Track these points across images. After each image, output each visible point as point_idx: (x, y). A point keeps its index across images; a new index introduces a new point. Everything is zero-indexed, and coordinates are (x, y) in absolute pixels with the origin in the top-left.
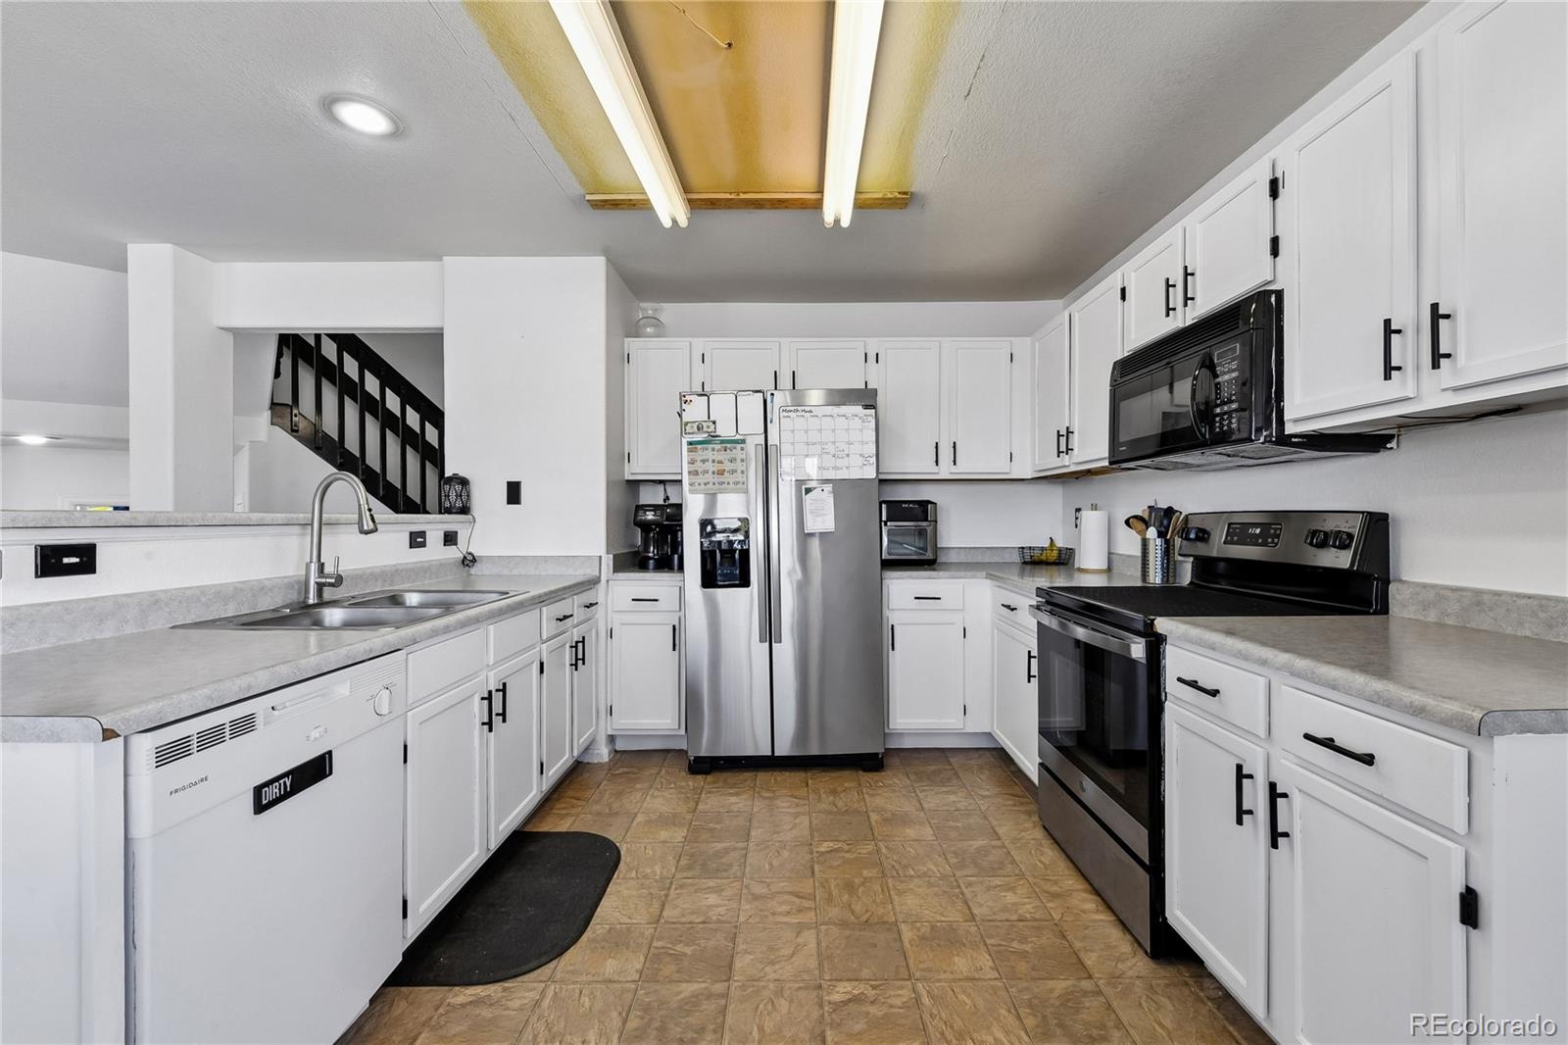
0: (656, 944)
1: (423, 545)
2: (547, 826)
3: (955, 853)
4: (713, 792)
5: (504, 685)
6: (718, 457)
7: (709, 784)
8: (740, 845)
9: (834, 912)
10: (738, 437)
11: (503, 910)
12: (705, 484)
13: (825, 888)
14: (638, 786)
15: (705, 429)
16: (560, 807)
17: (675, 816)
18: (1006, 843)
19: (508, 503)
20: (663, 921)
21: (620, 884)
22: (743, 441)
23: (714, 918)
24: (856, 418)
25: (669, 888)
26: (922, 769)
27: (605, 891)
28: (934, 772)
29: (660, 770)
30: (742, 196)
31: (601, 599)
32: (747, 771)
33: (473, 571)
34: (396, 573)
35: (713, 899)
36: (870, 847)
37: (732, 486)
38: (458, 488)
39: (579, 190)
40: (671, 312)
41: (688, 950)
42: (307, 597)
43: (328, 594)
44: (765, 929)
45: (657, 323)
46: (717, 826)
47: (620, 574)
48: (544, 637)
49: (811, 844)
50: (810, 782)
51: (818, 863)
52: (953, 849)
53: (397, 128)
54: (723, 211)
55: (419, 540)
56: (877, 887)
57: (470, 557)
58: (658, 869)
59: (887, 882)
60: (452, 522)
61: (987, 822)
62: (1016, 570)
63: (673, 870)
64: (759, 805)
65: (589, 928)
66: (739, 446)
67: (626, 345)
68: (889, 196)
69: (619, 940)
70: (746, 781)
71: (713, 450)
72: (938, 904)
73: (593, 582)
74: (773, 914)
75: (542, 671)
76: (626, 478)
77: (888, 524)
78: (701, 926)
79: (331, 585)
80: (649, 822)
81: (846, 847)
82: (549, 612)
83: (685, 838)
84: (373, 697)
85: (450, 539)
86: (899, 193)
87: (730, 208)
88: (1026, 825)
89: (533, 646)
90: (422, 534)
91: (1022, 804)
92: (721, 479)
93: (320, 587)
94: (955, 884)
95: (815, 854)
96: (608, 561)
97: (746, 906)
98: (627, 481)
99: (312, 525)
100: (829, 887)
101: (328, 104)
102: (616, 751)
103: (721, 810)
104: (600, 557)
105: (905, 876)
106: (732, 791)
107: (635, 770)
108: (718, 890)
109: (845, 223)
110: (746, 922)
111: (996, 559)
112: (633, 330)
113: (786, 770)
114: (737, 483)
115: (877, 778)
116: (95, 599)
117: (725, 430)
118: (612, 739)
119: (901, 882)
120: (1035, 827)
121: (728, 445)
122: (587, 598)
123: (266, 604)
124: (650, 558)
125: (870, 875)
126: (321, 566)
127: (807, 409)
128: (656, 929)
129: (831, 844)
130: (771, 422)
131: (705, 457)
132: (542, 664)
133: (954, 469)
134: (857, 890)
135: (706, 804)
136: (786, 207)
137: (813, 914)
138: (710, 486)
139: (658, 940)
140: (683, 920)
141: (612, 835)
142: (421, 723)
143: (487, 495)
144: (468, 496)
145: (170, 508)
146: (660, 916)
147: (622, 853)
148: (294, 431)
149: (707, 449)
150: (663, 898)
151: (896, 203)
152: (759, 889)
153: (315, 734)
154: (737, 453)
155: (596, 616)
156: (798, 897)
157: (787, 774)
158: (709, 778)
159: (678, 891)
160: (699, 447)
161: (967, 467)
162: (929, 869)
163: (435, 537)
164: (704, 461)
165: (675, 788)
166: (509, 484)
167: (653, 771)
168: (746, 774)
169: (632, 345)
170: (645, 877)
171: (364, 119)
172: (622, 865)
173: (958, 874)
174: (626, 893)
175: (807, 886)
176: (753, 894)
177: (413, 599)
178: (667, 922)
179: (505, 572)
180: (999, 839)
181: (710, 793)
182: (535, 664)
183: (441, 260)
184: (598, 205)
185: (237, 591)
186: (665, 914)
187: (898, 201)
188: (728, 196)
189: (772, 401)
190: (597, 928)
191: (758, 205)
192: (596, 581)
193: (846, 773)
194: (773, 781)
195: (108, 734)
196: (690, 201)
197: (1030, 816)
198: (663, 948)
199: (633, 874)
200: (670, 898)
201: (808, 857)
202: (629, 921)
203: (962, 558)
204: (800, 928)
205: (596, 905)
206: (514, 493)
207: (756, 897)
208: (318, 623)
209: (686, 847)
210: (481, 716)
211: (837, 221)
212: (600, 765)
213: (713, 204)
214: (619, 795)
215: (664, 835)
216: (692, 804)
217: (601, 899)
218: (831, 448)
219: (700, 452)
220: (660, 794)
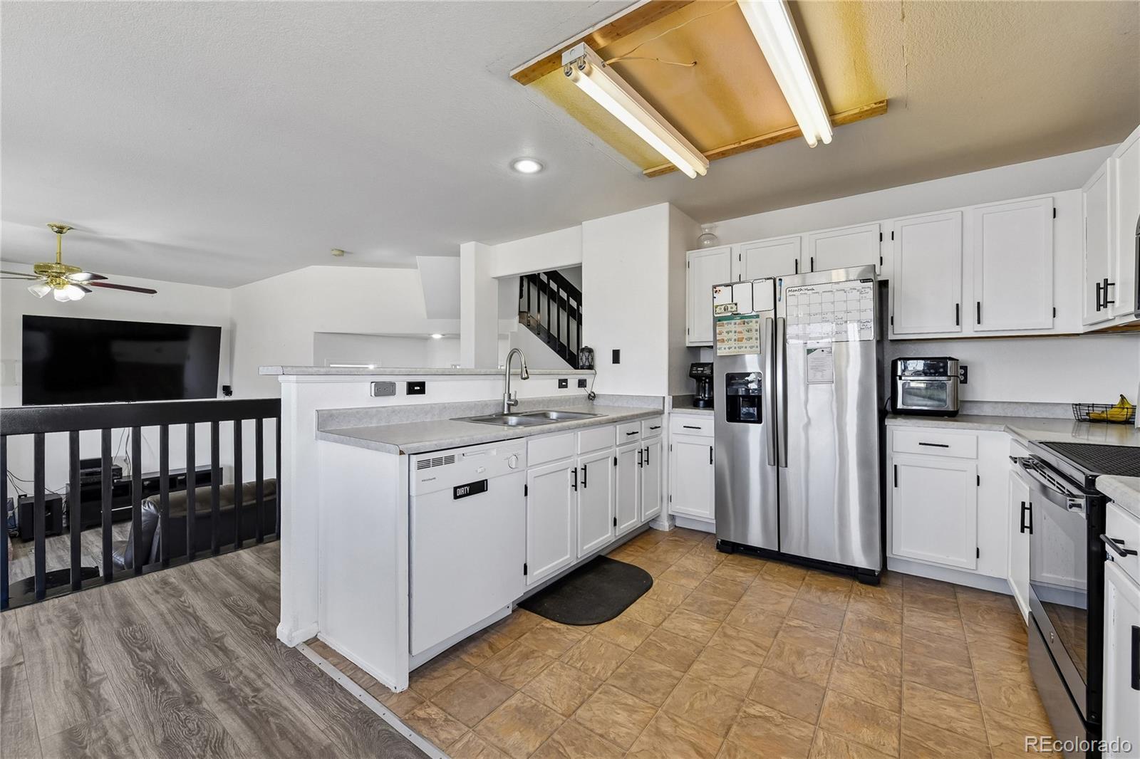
0: (651, 637)
1: (566, 386)
2: (619, 557)
3: (913, 663)
4: (729, 566)
5: (586, 466)
6: (739, 328)
7: (729, 560)
8: (732, 602)
9: (779, 664)
10: (754, 313)
11: (581, 591)
12: (729, 348)
13: (780, 647)
14: (681, 550)
15: (729, 309)
16: (630, 550)
17: (696, 573)
18: (976, 673)
19: (613, 363)
20: (661, 627)
21: (645, 600)
22: (757, 316)
23: (692, 637)
24: (854, 291)
25: (672, 612)
26: (920, 594)
27: (635, 601)
28: (932, 601)
29: (698, 544)
30: (743, 143)
31: (665, 424)
32: (760, 559)
33: (595, 402)
34: (550, 401)
35: (697, 626)
36: (834, 634)
37: (748, 349)
38: (587, 354)
39: (638, 169)
40: (722, 228)
41: (669, 648)
42: (504, 411)
43: (513, 410)
44: (722, 655)
45: (712, 237)
46: (721, 587)
47: (677, 409)
48: (618, 444)
49: (785, 618)
50: (807, 578)
51: (784, 631)
52: (913, 659)
53: (541, 165)
54: (733, 156)
55: (564, 384)
56: (823, 662)
57: (592, 395)
58: (670, 600)
59: (833, 661)
60: (583, 374)
61: (966, 652)
62: (1071, 426)
63: (680, 602)
64: (757, 582)
65: (619, 616)
66: (754, 320)
67: (687, 256)
68: (866, 108)
69: (632, 628)
70: (756, 565)
71: (735, 324)
72: (872, 690)
73: (660, 413)
74: (733, 649)
75: (615, 464)
76: (687, 345)
77: (903, 378)
78: (682, 638)
79: (513, 405)
80: (678, 572)
81: (812, 628)
82: (621, 429)
83: (696, 587)
84: (507, 458)
85: (582, 384)
86: (875, 104)
87: (737, 153)
88: (1011, 667)
89: (610, 447)
90: (566, 381)
91: (1020, 649)
92: (741, 344)
93: (509, 405)
94: (898, 683)
95: (784, 625)
96: (669, 400)
97: (715, 638)
98: (688, 347)
99: (506, 375)
100: (784, 648)
101: (512, 166)
102: (676, 526)
103: (728, 578)
104: (664, 398)
105: (853, 663)
106: (742, 569)
107: (682, 540)
108: (703, 623)
109: (827, 139)
110: (712, 647)
111: (1045, 415)
112: (695, 245)
113: (792, 566)
114: (751, 347)
115: (870, 590)
116: (425, 405)
117: (744, 309)
118: (672, 518)
119: (847, 665)
120: (1021, 671)
121: (746, 320)
122: (655, 422)
123: (488, 412)
124: (701, 400)
125: (822, 652)
126: (510, 395)
127: (809, 288)
128: (655, 630)
129: (801, 622)
130: (780, 300)
131: (729, 330)
132: (616, 459)
133: (979, 327)
134: (805, 657)
135: (720, 571)
136: (779, 141)
137: (762, 659)
138: (733, 349)
139: (654, 636)
140: (673, 631)
141: (652, 572)
142: (535, 477)
143: (603, 359)
144: (592, 359)
145: (473, 367)
146: (660, 624)
147: (654, 584)
148: (528, 326)
149: (731, 324)
150: (667, 616)
151: (875, 112)
152: (730, 632)
153: (479, 470)
154: (753, 325)
155: (662, 435)
156: (757, 646)
157: (791, 568)
158: (730, 557)
159: (677, 615)
160: (725, 322)
161: (992, 324)
162: (879, 665)
163: (573, 382)
164: (728, 332)
165: (704, 557)
166: (614, 351)
167: (694, 544)
168: (758, 561)
169: (692, 255)
170: (662, 601)
171: (528, 167)
172: (651, 590)
173: (906, 677)
174: (647, 605)
175: (767, 642)
176: (725, 633)
177: (554, 415)
178: (663, 629)
179: (611, 404)
180: (971, 668)
181: (726, 566)
182: (610, 458)
183: (581, 224)
184: (651, 175)
185: (475, 405)
186: (664, 624)
187: (876, 110)
188: (733, 146)
189: (781, 285)
190: (623, 618)
191: (757, 145)
192: (661, 413)
193: (843, 580)
194: (777, 570)
195: (402, 453)
196: (707, 157)
197: (1022, 662)
198: (655, 641)
199: (655, 598)
200: (670, 617)
201: (778, 625)
202: (641, 620)
203: (999, 411)
204: (747, 664)
205: (628, 606)
206: (616, 357)
207: (726, 635)
208: (506, 423)
209: (694, 593)
210: (571, 482)
211: (820, 141)
212: (663, 532)
213: (723, 154)
214: (666, 552)
215: (683, 581)
216: (710, 569)
217: (631, 604)
218: (830, 316)
219: (726, 326)
220: (692, 558)
